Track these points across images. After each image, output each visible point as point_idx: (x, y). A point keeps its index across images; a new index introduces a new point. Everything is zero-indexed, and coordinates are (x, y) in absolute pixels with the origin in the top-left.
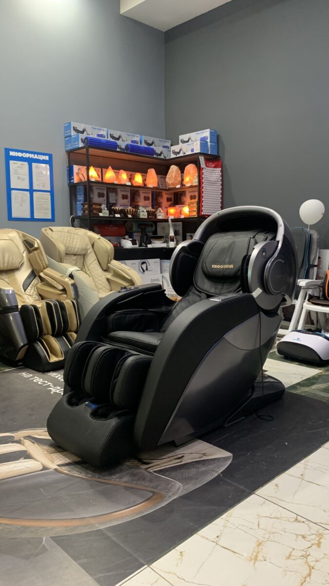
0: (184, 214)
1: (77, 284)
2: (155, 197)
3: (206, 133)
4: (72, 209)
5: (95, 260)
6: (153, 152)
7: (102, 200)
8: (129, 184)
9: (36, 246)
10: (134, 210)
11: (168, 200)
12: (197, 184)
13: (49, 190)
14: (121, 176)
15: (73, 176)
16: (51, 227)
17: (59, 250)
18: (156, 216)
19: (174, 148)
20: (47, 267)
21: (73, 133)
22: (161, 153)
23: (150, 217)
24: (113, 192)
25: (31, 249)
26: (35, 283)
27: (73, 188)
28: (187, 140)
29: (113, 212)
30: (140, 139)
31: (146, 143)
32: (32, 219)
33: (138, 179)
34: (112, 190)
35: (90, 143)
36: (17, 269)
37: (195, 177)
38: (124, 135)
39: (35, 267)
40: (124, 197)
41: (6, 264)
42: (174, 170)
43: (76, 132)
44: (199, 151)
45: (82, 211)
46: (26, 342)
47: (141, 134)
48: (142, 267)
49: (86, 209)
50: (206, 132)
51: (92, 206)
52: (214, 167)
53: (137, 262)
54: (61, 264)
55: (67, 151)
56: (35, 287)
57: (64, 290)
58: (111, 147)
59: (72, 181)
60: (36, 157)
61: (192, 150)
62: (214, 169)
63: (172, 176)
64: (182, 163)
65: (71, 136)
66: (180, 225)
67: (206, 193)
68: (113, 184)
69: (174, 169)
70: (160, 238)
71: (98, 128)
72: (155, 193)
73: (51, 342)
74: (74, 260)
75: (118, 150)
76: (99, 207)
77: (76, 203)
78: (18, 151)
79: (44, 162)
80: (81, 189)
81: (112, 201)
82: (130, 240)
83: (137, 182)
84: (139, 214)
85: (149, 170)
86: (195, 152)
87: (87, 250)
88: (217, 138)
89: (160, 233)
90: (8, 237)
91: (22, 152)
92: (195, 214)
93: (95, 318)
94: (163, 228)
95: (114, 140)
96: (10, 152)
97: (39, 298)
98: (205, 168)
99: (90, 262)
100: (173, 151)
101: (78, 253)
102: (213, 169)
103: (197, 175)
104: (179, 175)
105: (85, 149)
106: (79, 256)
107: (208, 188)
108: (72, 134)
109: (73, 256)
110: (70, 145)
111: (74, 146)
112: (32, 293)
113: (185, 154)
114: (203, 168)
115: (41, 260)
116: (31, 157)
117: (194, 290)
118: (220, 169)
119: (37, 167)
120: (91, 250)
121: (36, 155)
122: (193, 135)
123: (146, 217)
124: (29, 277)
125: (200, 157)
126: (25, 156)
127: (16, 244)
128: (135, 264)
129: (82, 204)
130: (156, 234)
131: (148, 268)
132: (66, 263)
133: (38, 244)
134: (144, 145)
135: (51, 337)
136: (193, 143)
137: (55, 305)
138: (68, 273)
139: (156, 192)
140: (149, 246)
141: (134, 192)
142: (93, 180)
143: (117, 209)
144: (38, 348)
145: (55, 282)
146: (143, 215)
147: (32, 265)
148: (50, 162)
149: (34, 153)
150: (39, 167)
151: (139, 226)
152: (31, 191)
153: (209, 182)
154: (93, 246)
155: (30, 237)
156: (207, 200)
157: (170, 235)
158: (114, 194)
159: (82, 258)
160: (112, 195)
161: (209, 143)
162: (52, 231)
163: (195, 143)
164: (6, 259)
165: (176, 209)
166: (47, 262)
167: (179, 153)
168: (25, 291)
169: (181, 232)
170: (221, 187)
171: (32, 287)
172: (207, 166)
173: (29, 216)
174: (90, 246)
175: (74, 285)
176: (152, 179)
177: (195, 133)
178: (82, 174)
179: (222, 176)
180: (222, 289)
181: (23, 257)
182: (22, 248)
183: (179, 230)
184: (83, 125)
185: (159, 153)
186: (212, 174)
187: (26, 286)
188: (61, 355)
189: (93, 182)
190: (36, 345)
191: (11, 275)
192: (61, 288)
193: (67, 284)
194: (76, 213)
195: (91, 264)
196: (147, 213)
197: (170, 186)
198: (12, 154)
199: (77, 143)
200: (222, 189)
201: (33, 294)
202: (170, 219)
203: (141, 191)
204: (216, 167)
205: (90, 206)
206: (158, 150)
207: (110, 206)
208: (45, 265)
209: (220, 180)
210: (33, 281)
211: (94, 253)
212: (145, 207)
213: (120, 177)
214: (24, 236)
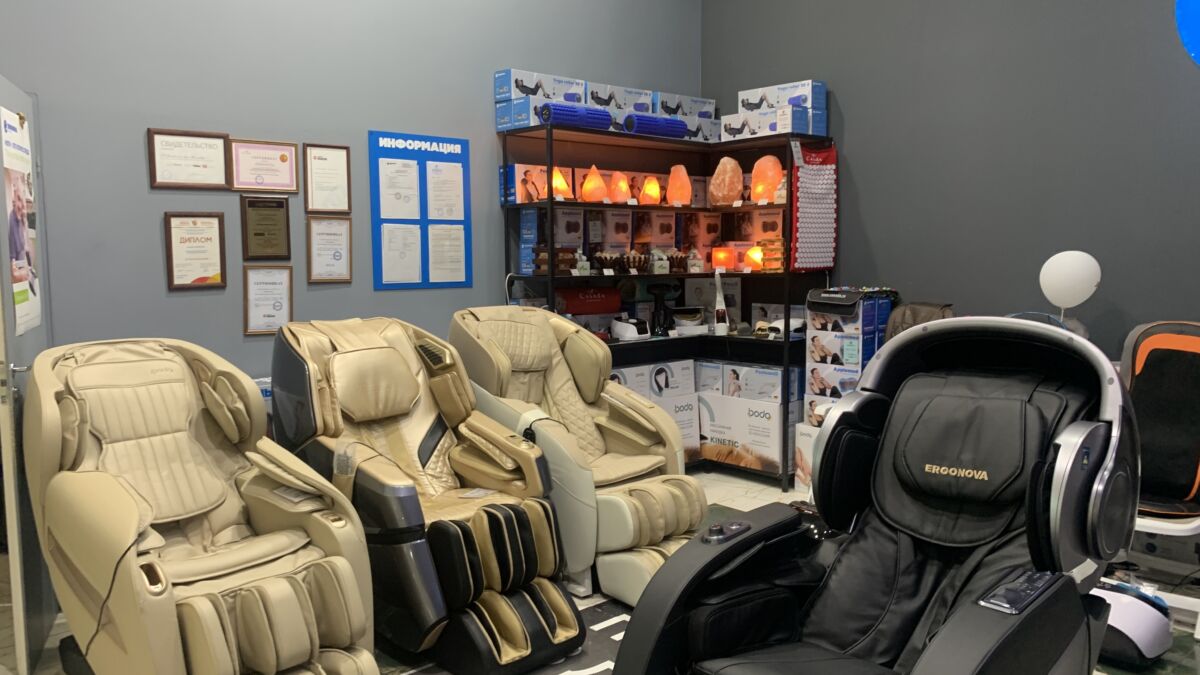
0: (749, 265)
1: (549, 458)
2: (683, 224)
3: (804, 89)
4: (510, 259)
5: (567, 381)
6: (680, 129)
7: (576, 238)
8: (633, 202)
9: (448, 361)
10: (643, 256)
11: (711, 229)
12: (783, 201)
13: (462, 218)
14: (617, 185)
15: (514, 187)
16: (472, 309)
17: (499, 369)
18: (685, 268)
19: (725, 120)
20: (473, 409)
21: (515, 94)
22: (698, 130)
23: (674, 269)
24: (598, 220)
25: (435, 367)
26: (446, 445)
27: (512, 214)
28: (757, 101)
29: (600, 264)
30: (653, 100)
31: (666, 108)
32: (426, 284)
33: (652, 189)
34: (594, 214)
35: (554, 118)
36: (405, 414)
37: (780, 186)
38: (620, 93)
39: (445, 408)
40: (620, 228)
41: (381, 406)
42: (729, 167)
43: (522, 91)
44: (788, 130)
45: (533, 266)
46: (443, 613)
47: (655, 90)
48: (656, 381)
49: (543, 261)
50: (803, 85)
51: (557, 255)
52: (822, 163)
53: (647, 370)
54: (501, 399)
55: (499, 133)
56: (444, 454)
57: (518, 471)
58: (596, 123)
59: (511, 198)
60: (434, 147)
61: (773, 127)
62: (821, 166)
63: (723, 180)
64: (747, 154)
65: (509, 100)
66: (736, 284)
67: (804, 220)
68: (601, 204)
69: (727, 165)
70: (691, 313)
71: (567, 79)
72: (683, 217)
73: (501, 612)
74: (523, 383)
75: (612, 129)
76: (570, 256)
77: (518, 247)
78: (396, 136)
79: (450, 158)
80: (531, 216)
81: (594, 238)
82: (633, 324)
83: (651, 197)
84: (653, 265)
85: (673, 169)
86: (780, 130)
87: (550, 358)
88: (825, 98)
89: (691, 301)
90: (385, 339)
91: (405, 137)
92: (777, 266)
93: (661, 623)
94: (699, 290)
95: (599, 107)
96: (381, 139)
97: (455, 483)
98: (802, 167)
99: (557, 386)
100: (725, 126)
101: (534, 367)
102: (818, 167)
103: (784, 180)
104: (739, 178)
105: (544, 131)
106: (536, 375)
107: (808, 210)
108: (513, 97)
109: (522, 374)
110: (506, 119)
111: (517, 124)
112: (438, 470)
113: (754, 133)
114: (798, 168)
115: (459, 395)
116: (423, 149)
117: (876, 523)
118: (834, 167)
119: (437, 170)
120: (559, 357)
121: (435, 144)
122: (772, 92)
123: (666, 271)
124: (431, 432)
125: (793, 143)
126: (410, 148)
127: (402, 357)
128: (642, 375)
129: (534, 250)
130: (684, 305)
131: (670, 383)
132: (511, 398)
133: (452, 355)
134: (661, 114)
135: (499, 597)
136: (775, 112)
137: (508, 519)
138: (522, 426)
139: (686, 214)
140: (673, 334)
141: (641, 216)
142: (559, 198)
143: (608, 258)
144: (472, 628)
145: (498, 452)
146: (661, 266)
147: (436, 403)
148: (463, 159)
149: (431, 139)
150: (440, 171)
151: (649, 289)
152: (424, 222)
153: (810, 196)
154: (563, 347)
155: (434, 340)
156: (806, 235)
157: (717, 308)
158: (598, 223)
159: (541, 378)
160: (595, 225)
161: (810, 111)
162: (478, 320)
163: (780, 112)
164: (382, 393)
165: (730, 252)
166: (473, 399)
167: (740, 131)
168: (424, 466)
169: (738, 299)
170: (835, 206)
171: (438, 457)
172: (806, 162)
173: (417, 278)
174: (557, 349)
175: (542, 462)
176: (680, 188)
177: (776, 87)
178: (533, 183)
179: (837, 181)
180: (954, 527)
181: (418, 385)
182: (414, 362)
183: (733, 296)
184: (535, 74)
185: (694, 129)
186: (818, 179)
187: (425, 454)
188: (524, 642)
189: (560, 203)
190: (466, 621)
191: (392, 428)
192: (510, 465)
193: (527, 459)
194: (518, 268)
195: (559, 389)
196: (668, 262)
197: (718, 201)
198: (384, 142)
199: (524, 116)
200: (837, 211)
201: (441, 472)
202: (717, 273)
203: (654, 214)
204: (824, 163)
205: (554, 253)
206: (692, 122)
207: (591, 250)
208: (469, 406)
209: (833, 192)
210: (441, 442)
211: (566, 364)
212: (664, 247)
213: (613, 187)
214: (418, 336)
